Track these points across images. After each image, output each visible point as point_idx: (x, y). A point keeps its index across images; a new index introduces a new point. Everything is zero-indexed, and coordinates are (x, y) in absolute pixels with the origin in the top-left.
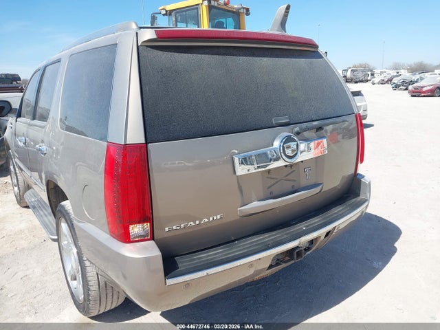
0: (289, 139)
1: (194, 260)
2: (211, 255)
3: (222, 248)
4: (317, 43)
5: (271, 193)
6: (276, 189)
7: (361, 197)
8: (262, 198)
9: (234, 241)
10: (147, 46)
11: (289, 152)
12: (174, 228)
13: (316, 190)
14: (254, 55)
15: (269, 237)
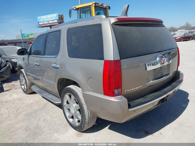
0: (162, 57)
1: (135, 102)
2: (140, 101)
3: (142, 98)
4: (163, 21)
5: (155, 78)
6: (157, 76)
7: (180, 79)
8: (153, 79)
9: (144, 96)
10: (114, 24)
11: (162, 62)
12: (128, 91)
13: (168, 77)
14: (145, 26)
15: (156, 94)
